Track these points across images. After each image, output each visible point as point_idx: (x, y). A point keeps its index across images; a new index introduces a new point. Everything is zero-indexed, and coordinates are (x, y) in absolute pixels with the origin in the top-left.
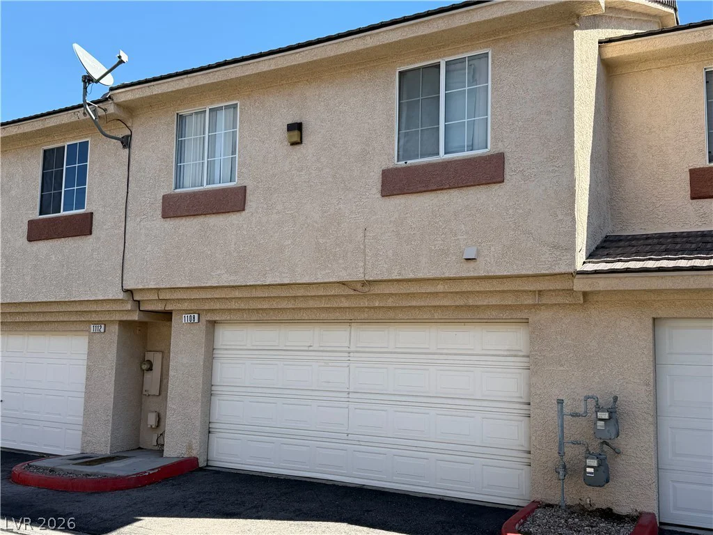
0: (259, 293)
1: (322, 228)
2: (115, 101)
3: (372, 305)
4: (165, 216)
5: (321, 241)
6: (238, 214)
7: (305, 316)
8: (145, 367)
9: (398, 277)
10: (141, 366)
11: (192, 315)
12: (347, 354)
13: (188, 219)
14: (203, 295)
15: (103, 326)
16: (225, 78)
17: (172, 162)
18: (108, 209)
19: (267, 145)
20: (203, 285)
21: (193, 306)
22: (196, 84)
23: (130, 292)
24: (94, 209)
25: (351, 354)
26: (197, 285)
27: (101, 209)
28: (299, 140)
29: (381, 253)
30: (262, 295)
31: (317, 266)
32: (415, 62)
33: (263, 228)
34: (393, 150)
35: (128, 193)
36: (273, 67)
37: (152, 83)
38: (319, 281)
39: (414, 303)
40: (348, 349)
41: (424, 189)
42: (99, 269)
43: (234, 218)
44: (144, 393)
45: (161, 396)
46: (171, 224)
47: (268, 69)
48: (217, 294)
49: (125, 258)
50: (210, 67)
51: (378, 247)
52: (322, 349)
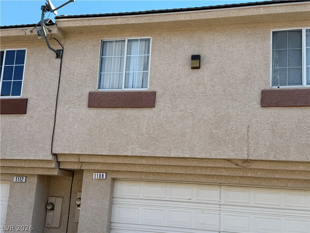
0: (161, 162)
1: (215, 124)
2: (58, 26)
3: (245, 175)
4: (90, 106)
5: (214, 131)
6: (150, 109)
7: (190, 179)
8: (49, 207)
9: (273, 159)
10: (46, 207)
11: (101, 174)
12: (218, 206)
13: (108, 109)
14: (116, 161)
15: (24, 178)
16: (150, 21)
17: (97, 71)
18: (41, 97)
19: (173, 67)
20: (119, 154)
21: (104, 168)
22: (126, 22)
23: (55, 155)
24: (29, 96)
25: (222, 206)
26: (114, 154)
27: (35, 97)
28: (198, 66)
29: (261, 143)
30: (164, 164)
31: (211, 148)
32: (284, 27)
33: (169, 120)
34: (269, 79)
35: (59, 88)
36: (188, 19)
37: (92, 18)
38: (213, 157)
39: (277, 176)
40: (218, 203)
41: (293, 105)
42: (31, 138)
43: (146, 112)
44: (46, 226)
45: (60, 228)
46: (94, 112)
47: (184, 19)
48: (127, 161)
49: (55, 131)
50: (140, 13)
51: (259, 139)
52: (199, 201)
